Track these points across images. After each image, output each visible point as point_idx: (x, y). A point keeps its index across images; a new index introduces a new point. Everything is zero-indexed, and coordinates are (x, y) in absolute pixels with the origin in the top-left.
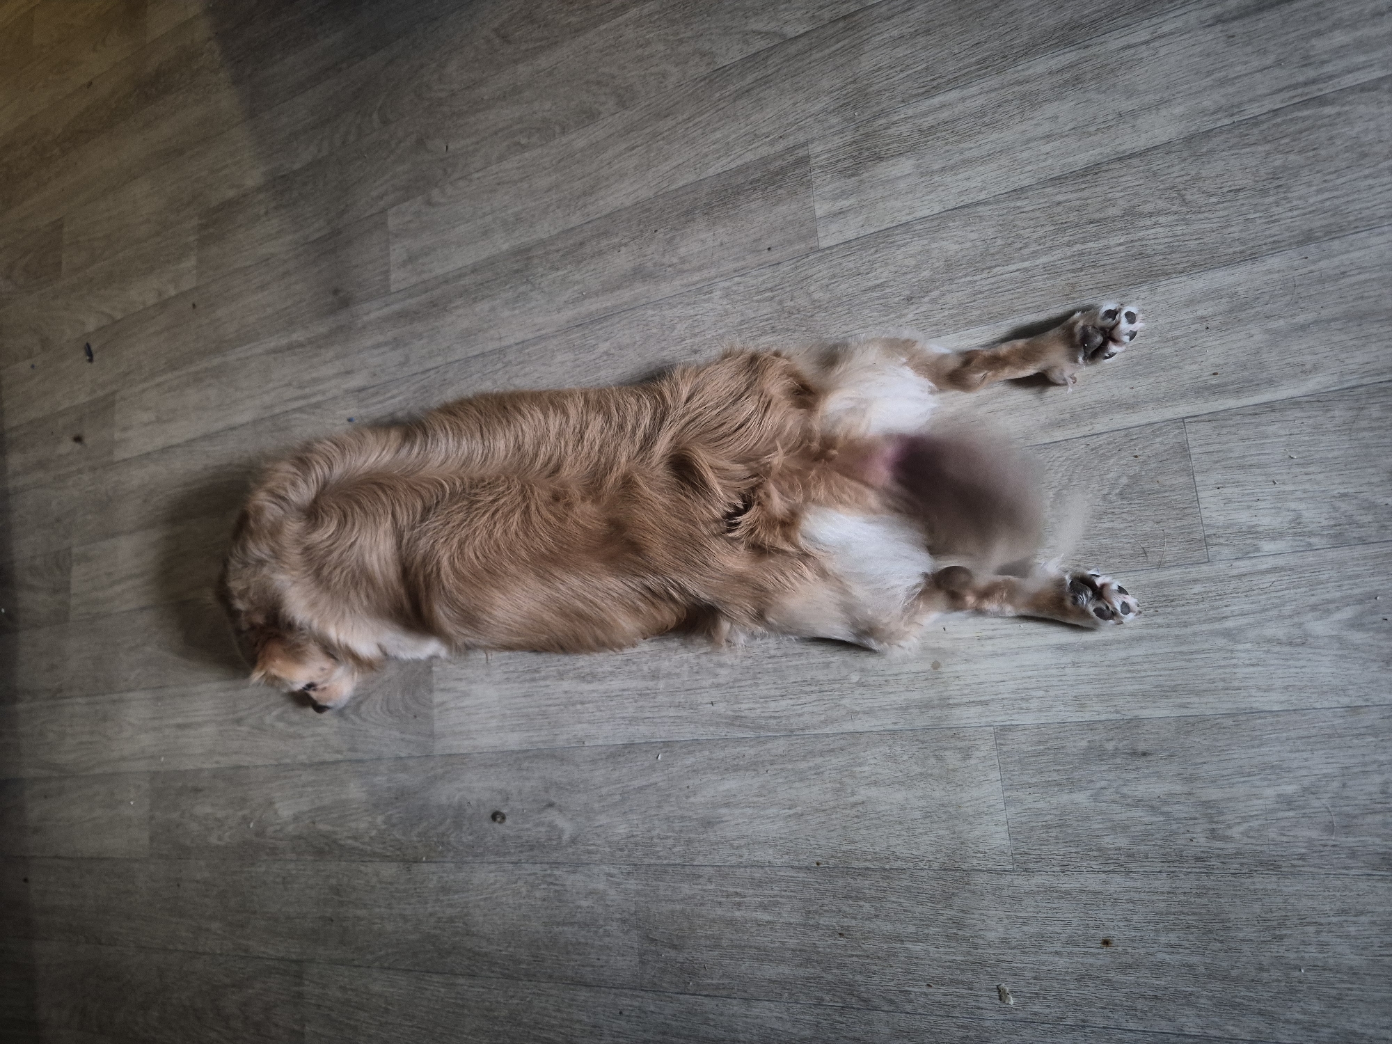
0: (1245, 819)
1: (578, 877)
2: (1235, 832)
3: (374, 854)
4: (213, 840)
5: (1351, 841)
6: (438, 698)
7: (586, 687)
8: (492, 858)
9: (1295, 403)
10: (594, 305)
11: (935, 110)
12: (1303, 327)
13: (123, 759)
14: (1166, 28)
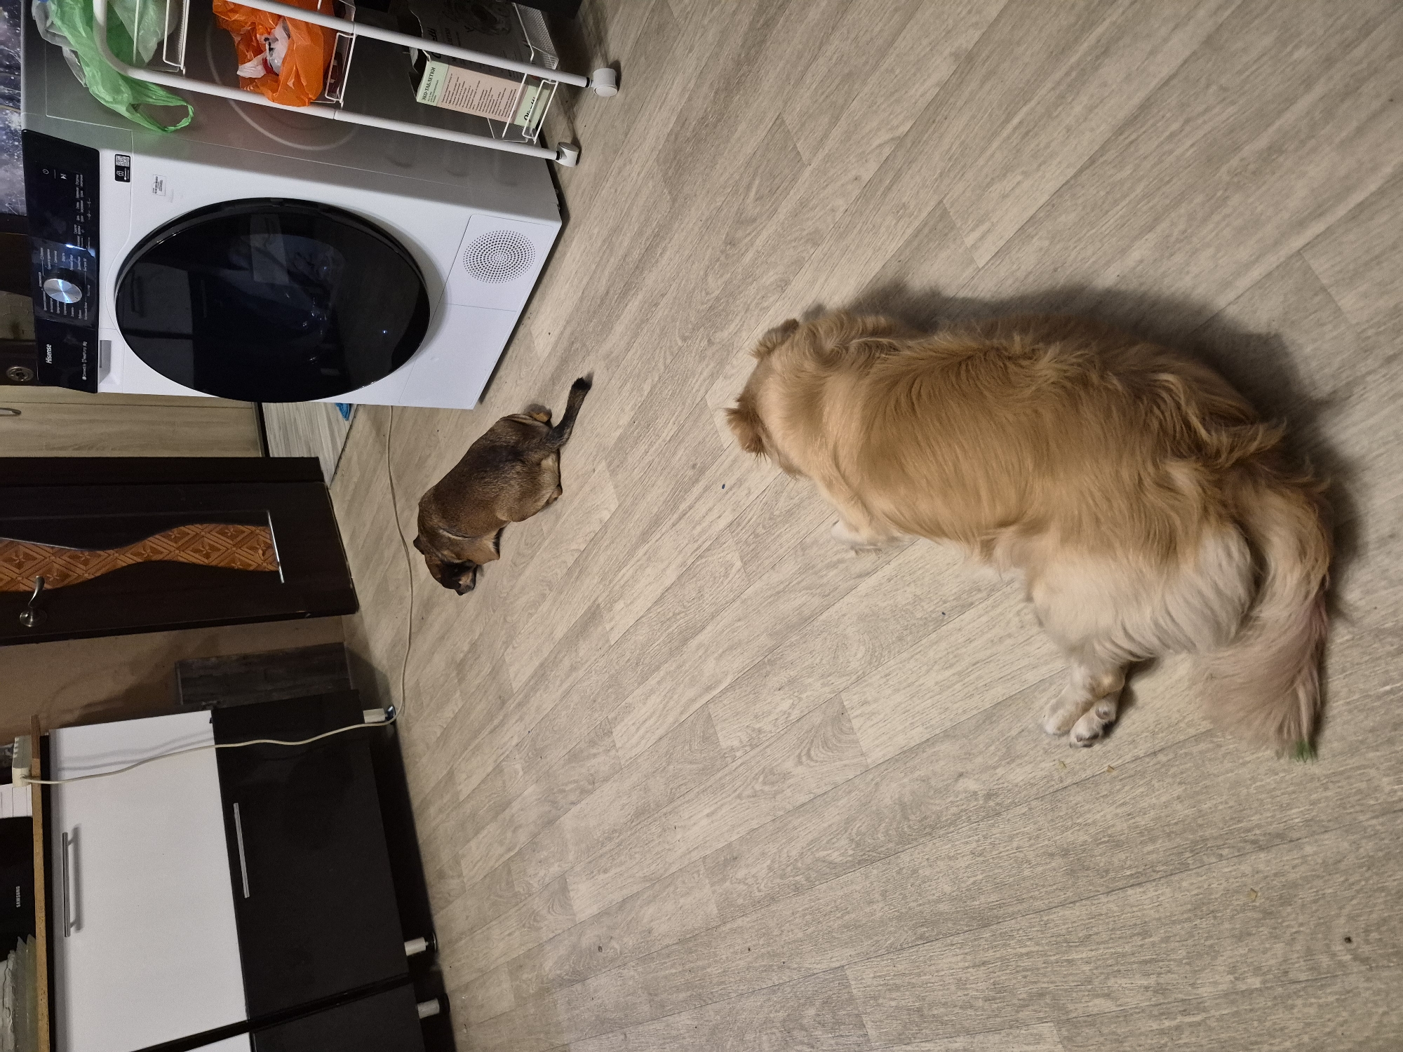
0: (763, 879)
1: (626, 971)
2: (762, 887)
3: (574, 981)
4: (531, 992)
5: (786, 881)
6: (572, 894)
7: (607, 875)
8: (604, 970)
9: (726, 689)
10: (565, 686)
11: (622, 577)
12: (721, 656)
13: (497, 959)
14: (664, 530)
